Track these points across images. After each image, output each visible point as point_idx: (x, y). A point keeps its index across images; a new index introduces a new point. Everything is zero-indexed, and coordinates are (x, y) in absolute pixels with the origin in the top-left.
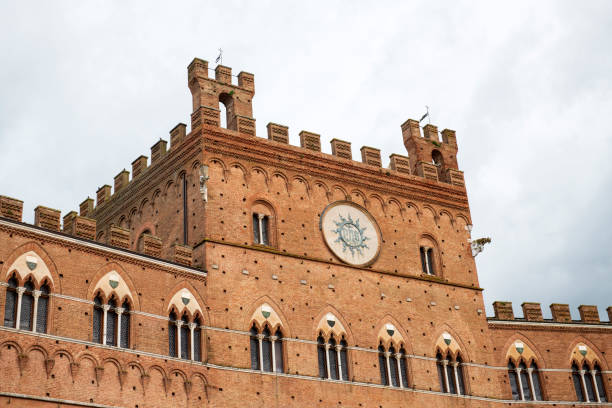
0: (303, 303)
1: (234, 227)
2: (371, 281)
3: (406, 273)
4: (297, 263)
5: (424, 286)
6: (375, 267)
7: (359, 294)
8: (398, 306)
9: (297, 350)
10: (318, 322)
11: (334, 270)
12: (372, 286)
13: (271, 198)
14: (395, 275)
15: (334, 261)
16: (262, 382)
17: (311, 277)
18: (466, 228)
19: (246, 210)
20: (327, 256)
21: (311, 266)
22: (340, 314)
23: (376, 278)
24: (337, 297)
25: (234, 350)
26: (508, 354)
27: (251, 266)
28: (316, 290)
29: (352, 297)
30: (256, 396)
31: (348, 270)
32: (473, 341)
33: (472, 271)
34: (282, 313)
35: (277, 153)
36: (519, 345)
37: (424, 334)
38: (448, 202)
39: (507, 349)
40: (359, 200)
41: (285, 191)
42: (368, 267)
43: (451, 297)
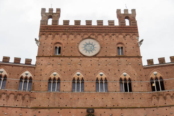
0: (68, 70)
1: (47, 51)
2: (96, 60)
3: (110, 56)
4: (68, 59)
5: (117, 59)
6: (97, 56)
7: (90, 65)
8: (105, 67)
9: (64, 84)
10: (73, 75)
11: (81, 59)
12: (96, 61)
13: (61, 41)
14: (106, 57)
15: (82, 56)
16: (50, 95)
17: (72, 62)
18: (137, 38)
19: (52, 46)
20: (80, 55)
21: (73, 59)
22: (82, 72)
23: (97, 59)
24: (82, 66)
25: (42, 87)
26: (151, 76)
27: (51, 62)
28: (74, 66)
29: (87, 66)
30: (48, 99)
31: (87, 58)
32: (136, 74)
33: (138, 51)
34: (60, 74)
35: (64, 28)
36: (155, 73)
37: (115, 74)
38: (129, 31)
39: (151, 75)
40: (94, 37)
41: (66, 39)
42: (95, 56)
43: (128, 61)
